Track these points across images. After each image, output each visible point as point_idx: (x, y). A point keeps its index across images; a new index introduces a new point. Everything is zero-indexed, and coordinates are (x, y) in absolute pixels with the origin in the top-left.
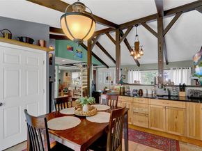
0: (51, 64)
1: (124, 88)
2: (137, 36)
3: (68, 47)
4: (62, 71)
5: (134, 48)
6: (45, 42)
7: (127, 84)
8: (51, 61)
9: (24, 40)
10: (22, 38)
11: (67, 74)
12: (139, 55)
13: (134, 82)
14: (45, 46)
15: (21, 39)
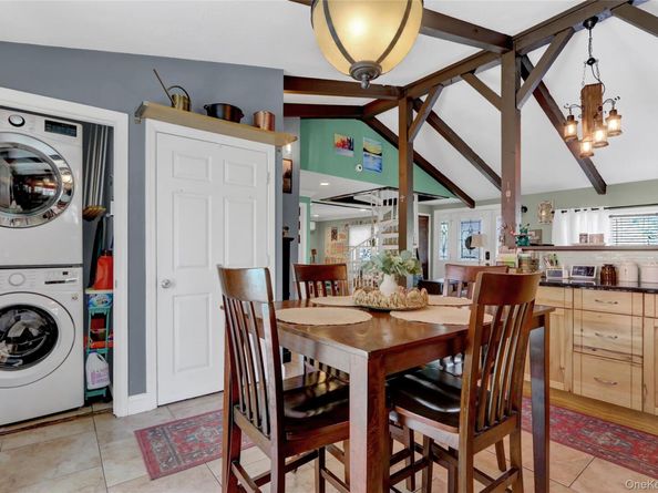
0: (287, 190)
1: (534, 262)
2: (592, 61)
3: (338, 138)
4: (320, 224)
5: (577, 112)
6: (272, 117)
7: (550, 247)
8: (288, 184)
9: (220, 112)
10: (214, 106)
11: (334, 234)
12: (599, 135)
13: (577, 241)
14: (271, 127)
15: (212, 111)
